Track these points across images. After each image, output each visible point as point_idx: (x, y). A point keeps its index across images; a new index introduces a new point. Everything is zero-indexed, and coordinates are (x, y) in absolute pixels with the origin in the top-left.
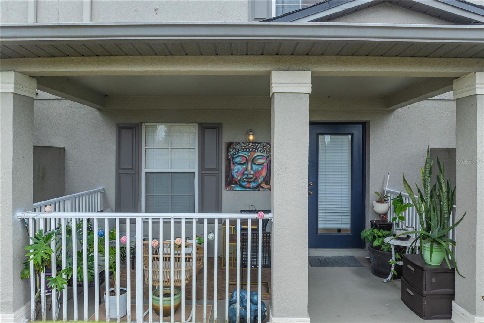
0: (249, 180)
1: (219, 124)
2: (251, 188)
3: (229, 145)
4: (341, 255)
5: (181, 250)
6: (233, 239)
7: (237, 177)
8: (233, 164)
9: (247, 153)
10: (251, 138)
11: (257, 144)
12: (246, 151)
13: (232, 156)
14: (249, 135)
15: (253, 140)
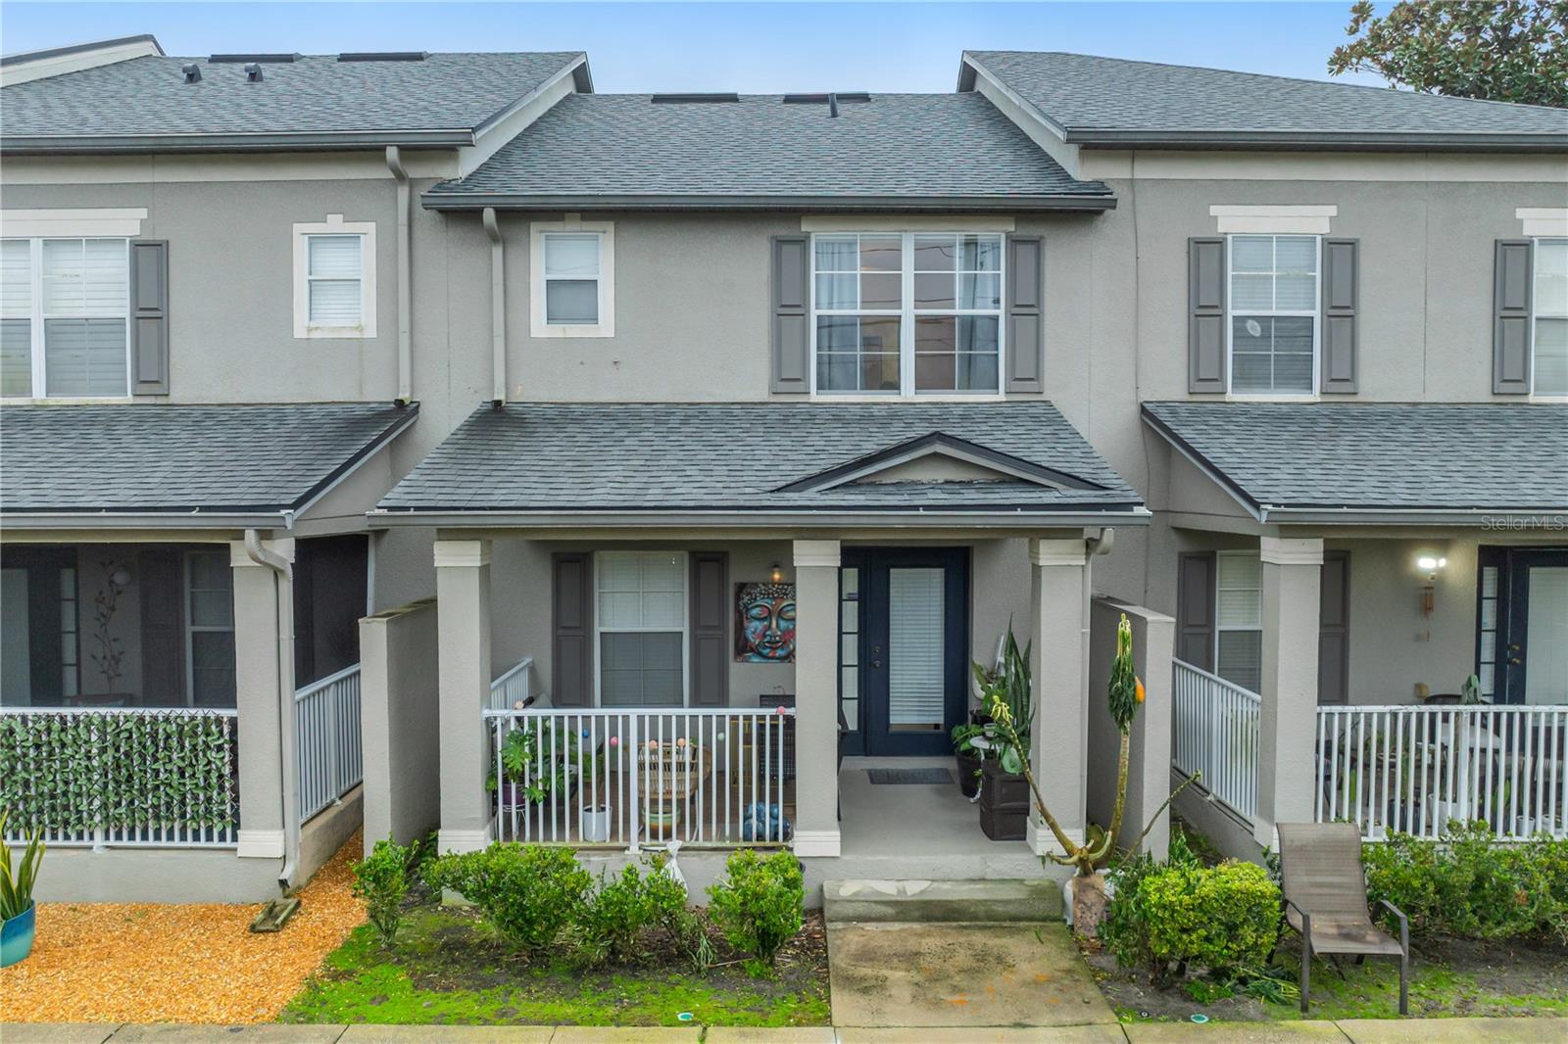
0: (774, 646)
1: (722, 552)
2: (777, 659)
3: (741, 588)
4: (926, 767)
5: (671, 758)
6: (748, 741)
7: (754, 640)
8: (747, 618)
9: (770, 601)
10: (777, 576)
11: (786, 587)
12: (768, 597)
13: (745, 607)
14: (773, 573)
15: (780, 579)
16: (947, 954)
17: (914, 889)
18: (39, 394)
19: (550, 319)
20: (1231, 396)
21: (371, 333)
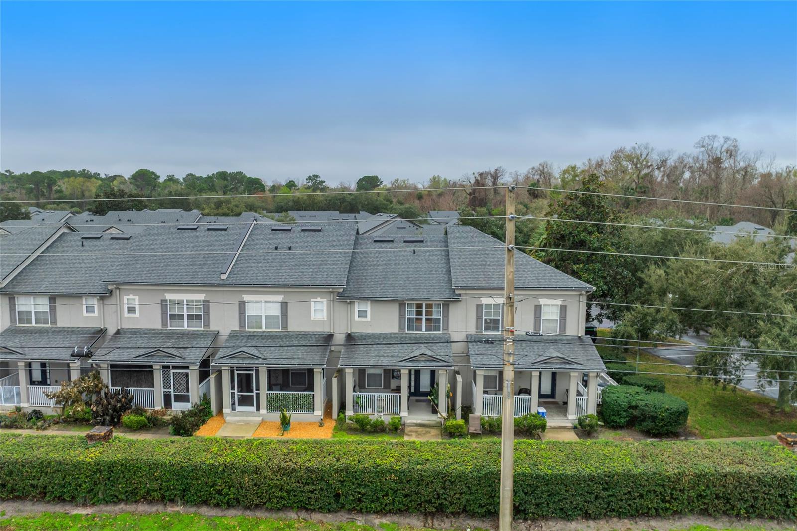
10: (398, 375)
16: (422, 431)
17: (419, 422)
18: (264, 329)
19: (359, 317)
20: (484, 333)
21: (326, 319)
